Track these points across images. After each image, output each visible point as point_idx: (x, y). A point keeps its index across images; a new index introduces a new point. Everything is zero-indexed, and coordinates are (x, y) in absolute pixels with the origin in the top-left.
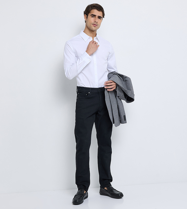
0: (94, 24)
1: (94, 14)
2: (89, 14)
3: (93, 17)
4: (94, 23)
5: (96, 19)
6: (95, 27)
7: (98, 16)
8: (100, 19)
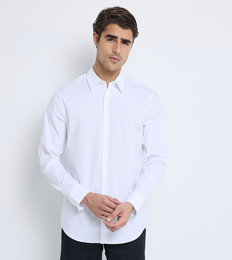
0: (113, 57)
1: (112, 34)
2: (104, 34)
3: (111, 40)
4: (113, 55)
5: (117, 46)
6: (114, 63)
7: (122, 39)
8: (128, 45)
